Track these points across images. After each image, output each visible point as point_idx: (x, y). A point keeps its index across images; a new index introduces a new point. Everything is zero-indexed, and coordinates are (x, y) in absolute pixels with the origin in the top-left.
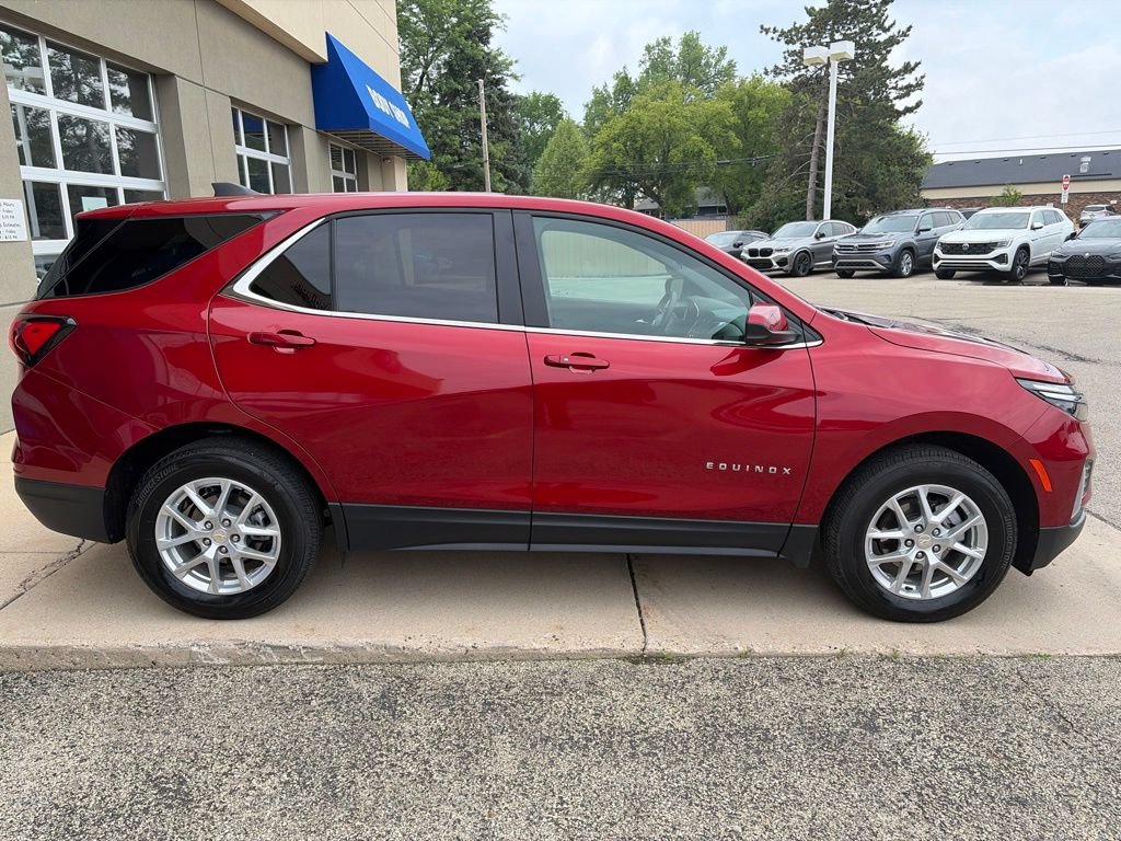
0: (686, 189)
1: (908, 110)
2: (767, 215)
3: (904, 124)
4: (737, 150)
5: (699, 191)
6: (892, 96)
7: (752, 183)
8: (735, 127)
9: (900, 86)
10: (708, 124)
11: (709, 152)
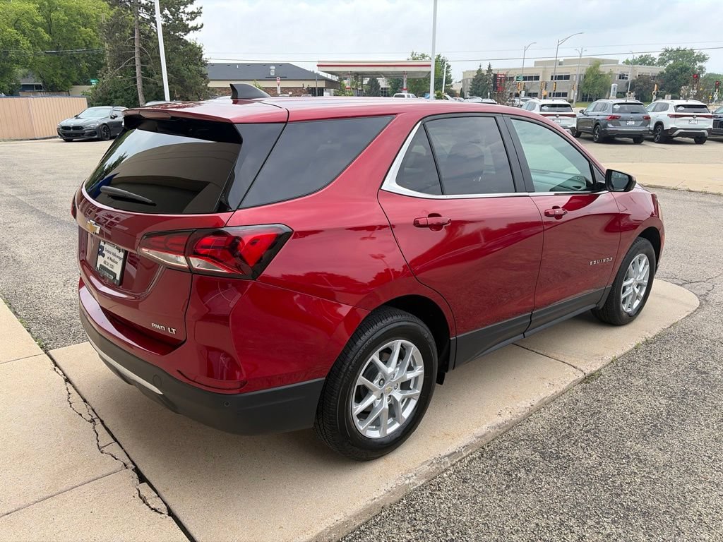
0: (10, 70)
1: (195, 29)
2: (106, 94)
3: (190, 37)
4: (48, 43)
5: (19, 71)
6: (185, 18)
7: (62, 68)
8: (42, 25)
9: (186, 12)
10: (18, 19)
11: (25, 42)
